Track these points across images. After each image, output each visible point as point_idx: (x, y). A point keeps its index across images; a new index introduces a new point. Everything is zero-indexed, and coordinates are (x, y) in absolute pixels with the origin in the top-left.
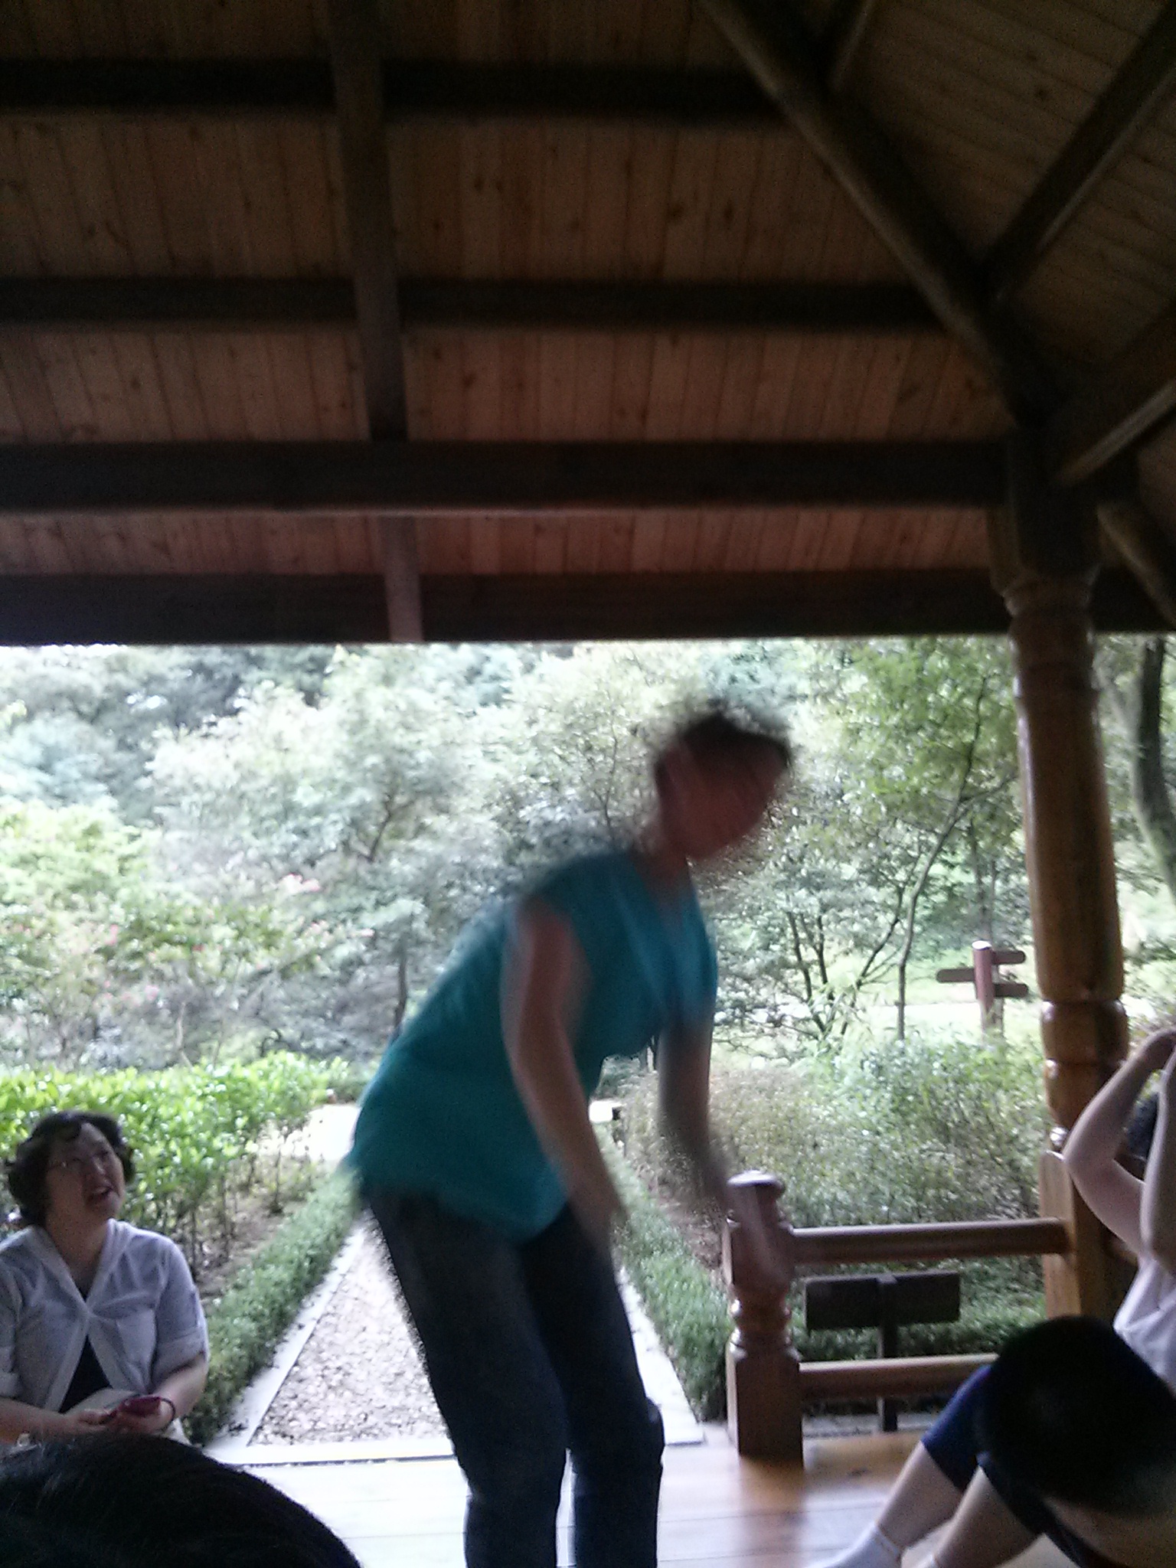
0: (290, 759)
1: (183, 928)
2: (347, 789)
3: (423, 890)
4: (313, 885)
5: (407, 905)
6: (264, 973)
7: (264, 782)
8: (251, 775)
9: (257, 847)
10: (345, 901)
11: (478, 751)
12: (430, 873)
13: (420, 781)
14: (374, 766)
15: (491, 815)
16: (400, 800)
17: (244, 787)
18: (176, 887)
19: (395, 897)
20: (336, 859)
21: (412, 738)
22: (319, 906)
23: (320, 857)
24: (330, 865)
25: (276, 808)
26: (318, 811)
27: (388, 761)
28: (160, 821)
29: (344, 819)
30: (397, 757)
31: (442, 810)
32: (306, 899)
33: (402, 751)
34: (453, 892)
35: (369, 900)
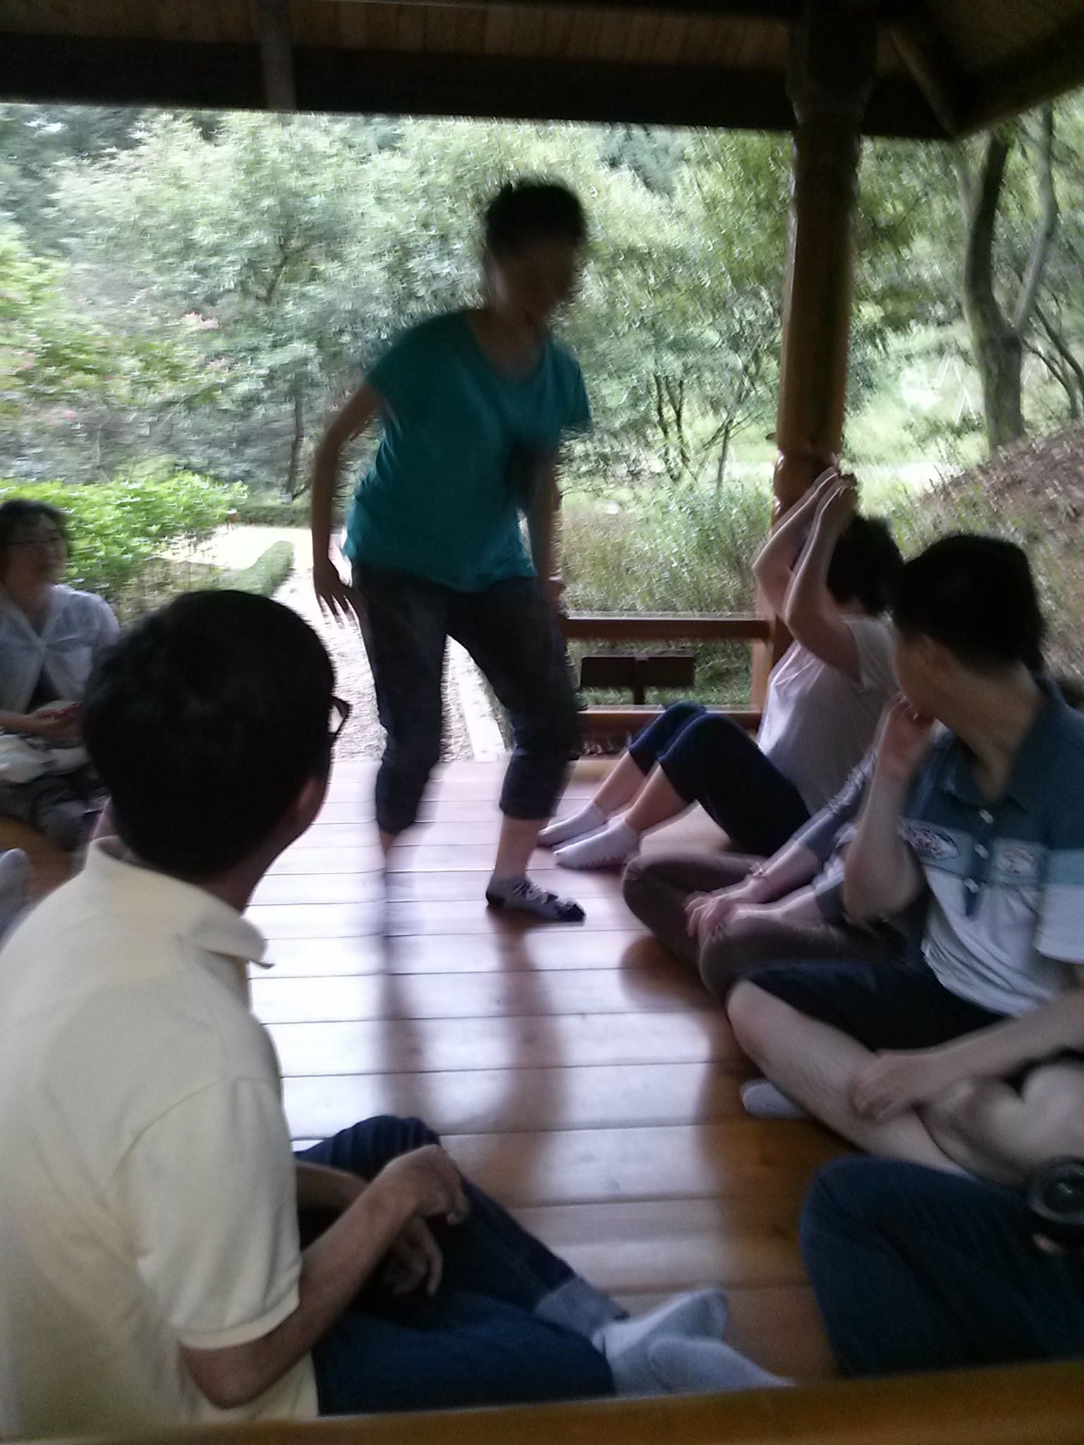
0: (189, 196)
1: (94, 357)
2: (243, 230)
3: (316, 333)
4: (211, 323)
5: (300, 348)
6: (170, 404)
7: (164, 218)
8: (151, 211)
9: (160, 282)
10: (245, 340)
11: (370, 199)
12: (323, 317)
13: (314, 226)
14: (269, 208)
15: (383, 264)
16: (294, 244)
17: (146, 222)
18: (85, 318)
19: (290, 339)
20: (235, 298)
21: (307, 181)
22: (220, 344)
23: (221, 295)
24: (230, 304)
25: (175, 245)
26: (216, 250)
27: (282, 203)
28: (65, 252)
29: (242, 259)
30: (291, 201)
31: (334, 256)
32: (207, 336)
33: (297, 194)
34: (346, 338)
35: (266, 340)
